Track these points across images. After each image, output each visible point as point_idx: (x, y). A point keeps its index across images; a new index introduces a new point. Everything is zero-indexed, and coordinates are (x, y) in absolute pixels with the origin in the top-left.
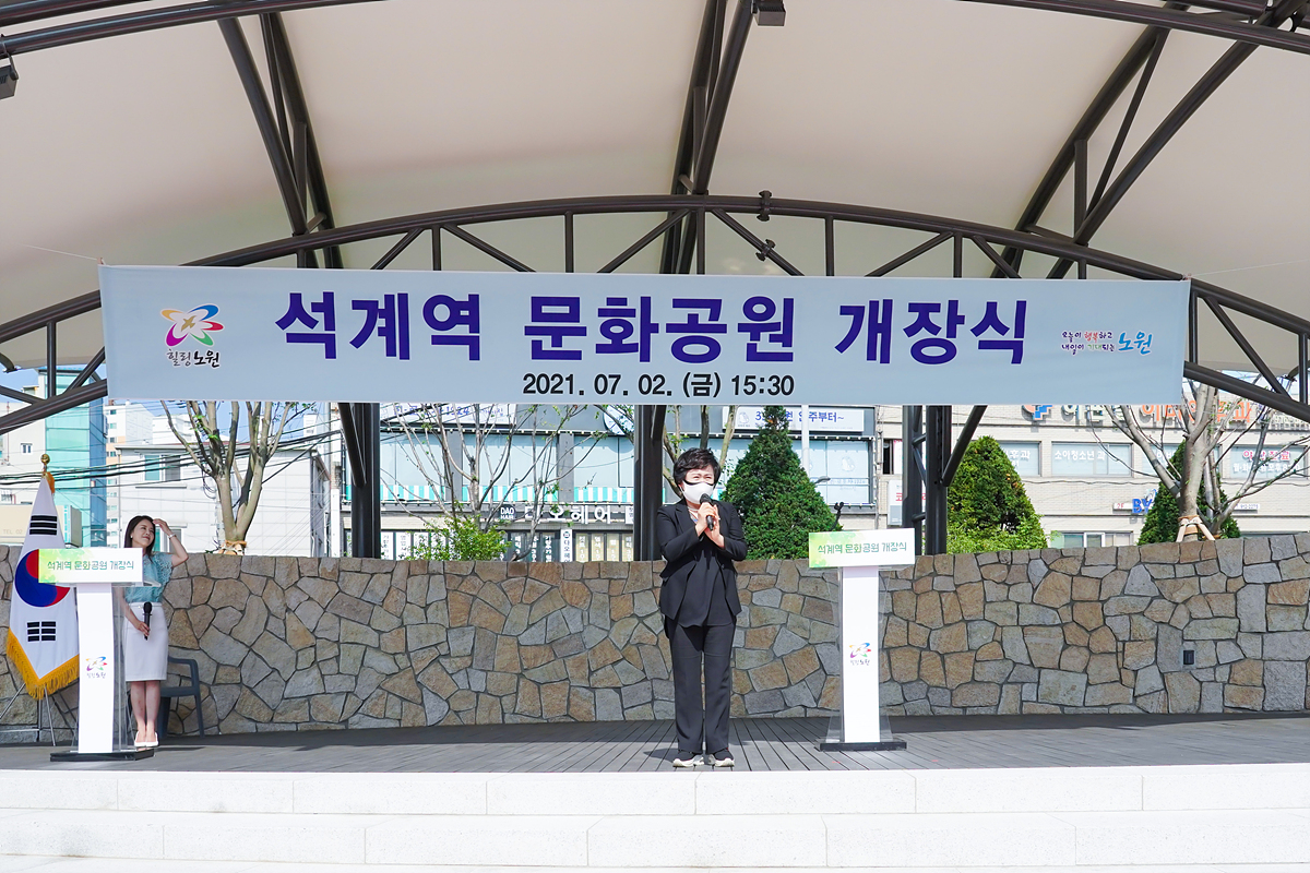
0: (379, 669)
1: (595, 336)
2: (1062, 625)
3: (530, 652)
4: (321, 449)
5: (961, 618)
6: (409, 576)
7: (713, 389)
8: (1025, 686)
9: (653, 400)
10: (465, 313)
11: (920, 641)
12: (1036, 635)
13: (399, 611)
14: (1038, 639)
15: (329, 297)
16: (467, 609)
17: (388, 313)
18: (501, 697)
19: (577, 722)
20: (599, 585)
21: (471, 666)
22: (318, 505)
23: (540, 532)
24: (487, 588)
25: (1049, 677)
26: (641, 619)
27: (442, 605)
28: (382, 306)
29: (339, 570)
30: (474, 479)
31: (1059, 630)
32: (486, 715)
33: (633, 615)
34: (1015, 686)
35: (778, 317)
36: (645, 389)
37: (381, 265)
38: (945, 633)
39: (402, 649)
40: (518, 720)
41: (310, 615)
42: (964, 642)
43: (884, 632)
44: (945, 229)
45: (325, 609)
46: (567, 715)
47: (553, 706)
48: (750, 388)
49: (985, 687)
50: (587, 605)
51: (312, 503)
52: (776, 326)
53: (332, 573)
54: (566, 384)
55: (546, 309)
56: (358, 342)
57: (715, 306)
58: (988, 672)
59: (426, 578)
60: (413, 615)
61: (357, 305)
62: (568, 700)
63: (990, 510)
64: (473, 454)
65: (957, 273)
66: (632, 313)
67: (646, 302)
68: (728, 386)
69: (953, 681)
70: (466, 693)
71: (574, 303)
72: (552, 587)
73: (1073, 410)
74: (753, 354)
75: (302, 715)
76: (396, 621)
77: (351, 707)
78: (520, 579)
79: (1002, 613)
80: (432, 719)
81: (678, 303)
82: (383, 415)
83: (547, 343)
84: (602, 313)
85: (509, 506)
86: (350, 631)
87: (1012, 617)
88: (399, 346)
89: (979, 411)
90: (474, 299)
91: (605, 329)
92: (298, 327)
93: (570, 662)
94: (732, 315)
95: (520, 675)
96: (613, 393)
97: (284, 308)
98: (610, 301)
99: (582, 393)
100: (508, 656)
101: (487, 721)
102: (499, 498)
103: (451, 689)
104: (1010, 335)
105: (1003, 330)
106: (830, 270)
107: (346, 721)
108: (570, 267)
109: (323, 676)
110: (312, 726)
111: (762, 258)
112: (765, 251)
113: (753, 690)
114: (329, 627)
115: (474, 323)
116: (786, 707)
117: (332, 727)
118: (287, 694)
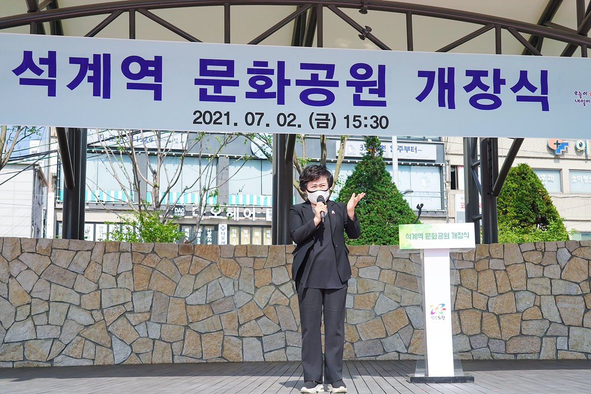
0: (79, 321)
1: (245, 87)
2: (583, 295)
3: (194, 311)
4: (42, 164)
5: (510, 289)
6: (105, 253)
7: (331, 123)
8: (559, 339)
9: (287, 130)
10: (151, 68)
11: (481, 305)
12: (565, 302)
13: (96, 279)
14: (566, 305)
15: (52, 54)
16: (147, 277)
17: (95, 67)
18: (171, 343)
19: (229, 362)
20: (247, 262)
21: (149, 320)
22: (38, 204)
23: (204, 225)
24: (163, 262)
25: (575, 332)
26: (277, 287)
27: (129, 274)
28: (91, 62)
29: (52, 247)
30: (156, 186)
31: (581, 298)
32: (160, 356)
33: (271, 284)
34: (552, 339)
35: (375, 77)
36: (282, 123)
37: (92, 34)
38: (499, 299)
39: (98, 307)
40: (184, 360)
42: (513, 306)
43: (455, 299)
44: (489, 22)
45: (39, 277)
46: (222, 357)
47: (211, 350)
48: (357, 124)
49: (530, 339)
50: (237, 276)
51: (33, 203)
52: (373, 83)
53: (46, 250)
54: (224, 118)
55: (210, 68)
56: (72, 86)
57: (330, 69)
58: (532, 328)
59: (117, 255)
60: (107, 282)
61: (73, 61)
62: (223, 346)
63: (528, 215)
64: (155, 168)
65: (498, 51)
66: (271, 72)
67: (281, 65)
68: (341, 122)
69: (506, 335)
70: (145, 340)
71: (230, 64)
72: (212, 263)
73: (583, 148)
74: (357, 101)
75: (18, 355)
76: (93, 286)
77: (56, 349)
78: (188, 256)
79: (540, 286)
80: (119, 359)
81: (304, 66)
82: (89, 140)
83: (210, 90)
84: (250, 71)
85: (181, 207)
86: (58, 293)
87: (547, 288)
88: (102, 89)
89: (518, 143)
90: (158, 61)
91: (252, 83)
92: (28, 74)
93: (224, 317)
94: (342, 75)
95: (187, 327)
96: (258, 124)
97: (19, 61)
98: (256, 63)
99: (236, 124)
100: (178, 312)
101: (160, 361)
102: (173, 200)
103: (134, 336)
104: (538, 93)
105: (533, 89)
106: (410, 47)
107: (52, 360)
108: (227, 40)
109: (35, 326)
110: (25, 364)
111: (362, 38)
112: (365, 33)
113: (360, 340)
114: (42, 290)
115: (158, 75)
116: (385, 352)
117: (41, 365)
118: (7, 339)
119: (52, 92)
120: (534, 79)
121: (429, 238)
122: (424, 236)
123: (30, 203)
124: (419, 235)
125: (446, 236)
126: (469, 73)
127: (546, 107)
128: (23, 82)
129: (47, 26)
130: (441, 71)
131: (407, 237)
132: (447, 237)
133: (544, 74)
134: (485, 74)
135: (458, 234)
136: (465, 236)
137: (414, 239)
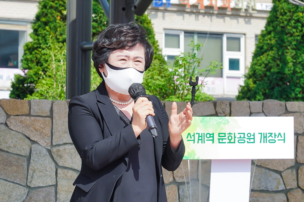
121: (224, 141)
122: (216, 137)
124: (208, 136)
125: (251, 138)
131: (189, 138)
132: (252, 141)
135: (268, 135)
136: (280, 138)
137: (200, 141)
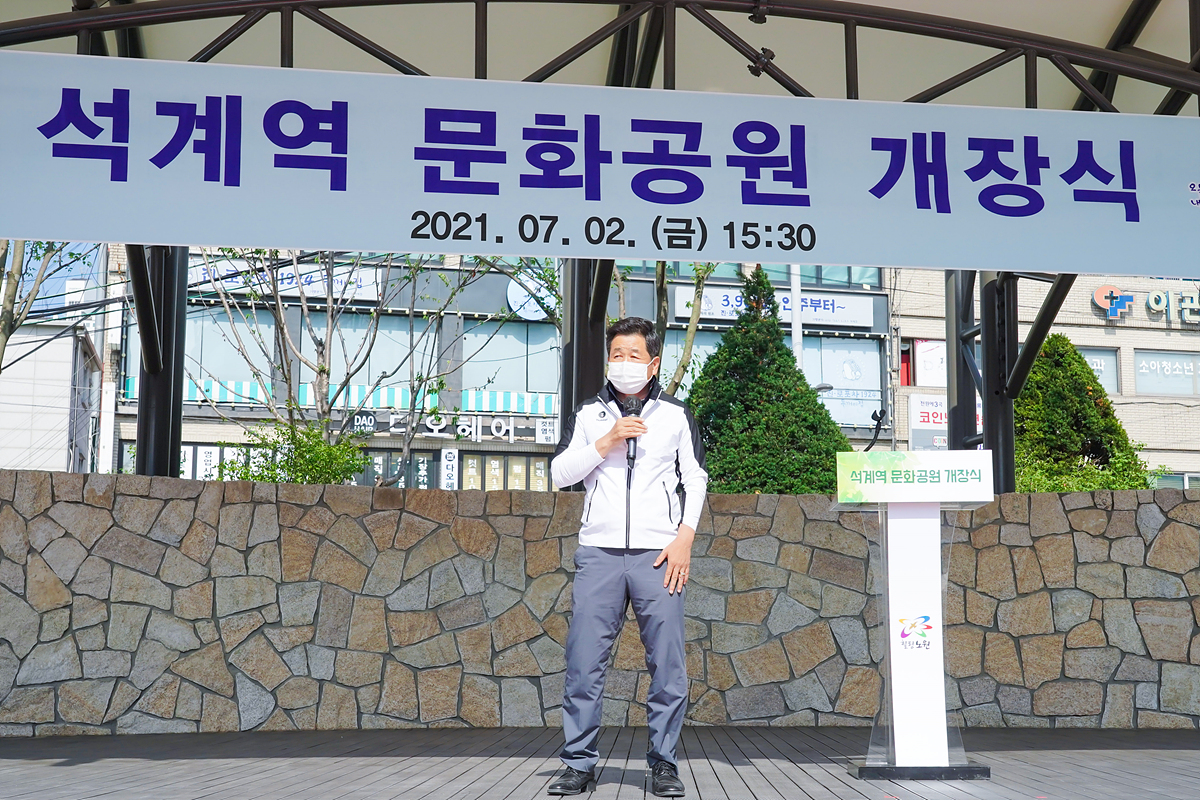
0: (168, 643)
1: (519, 163)
2: (1190, 599)
3: (403, 623)
4: (91, 325)
5: (1042, 585)
6: (223, 504)
7: (696, 239)
8: (1140, 686)
9: (602, 252)
10: (328, 126)
11: (983, 616)
12: (1153, 612)
13: (205, 556)
14: (1156, 619)
15: (121, 96)
16: (308, 554)
17: (210, 122)
18: (357, 689)
19: (472, 728)
20: (510, 525)
21: (312, 641)
22: (81, 405)
24: (342, 525)
25: (1174, 674)
27: (270, 547)
28: (201, 111)
29: (114, 493)
30: (322, 371)
31: (1185, 606)
32: (333, 715)
33: (561, 570)
34: (1125, 687)
35: (784, 149)
36: (595, 237)
37: (205, 56)
38: (1020, 606)
39: (207, 613)
40: (382, 723)
41: (66, 558)
42: (1048, 620)
44: (1012, 44)
45: (89, 551)
46: (458, 717)
47: (436, 704)
48: (751, 239)
49: (1081, 687)
50: (491, 553)
51: (72, 402)
52: (782, 161)
53: (105, 497)
54: (475, 229)
55: (445, 126)
56: (162, 159)
57: (692, 132)
58: (1086, 664)
59: (248, 508)
60: (226, 563)
61: (163, 109)
62: (460, 695)
63: (1067, 436)
64: (321, 333)
65: (1031, 101)
66: (572, 136)
67: (592, 123)
68: (718, 236)
69: (1034, 678)
70: (303, 682)
71: (488, 120)
72: (440, 526)
74: (750, 195)
75: (44, 712)
76: (199, 571)
77: (122, 699)
78: (391, 513)
79: (1103, 579)
80: (250, 719)
81: (639, 126)
82: (195, 274)
83: (447, 171)
84: (528, 134)
85: (367, 414)
86: (128, 583)
87: (1117, 585)
88: (223, 166)
90: (340, 112)
91: (533, 156)
92: (71, 135)
93: (463, 637)
94: (717, 143)
95: (388, 656)
96: (546, 241)
97: (53, 108)
98: (540, 119)
99: (499, 240)
100: (370, 627)
101: (334, 726)
102: (356, 401)
103: (280, 674)
104: (1116, 185)
105: (1106, 177)
106: (852, 92)
107: (113, 722)
108: (481, 72)
109: (80, 652)
110: (58, 729)
111: (755, 72)
112: (761, 63)
113: (738, 684)
114: (94, 578)
115: (339, 140)
116: (788, 710)
117: (91, 731)
118: (21, 678)
119: (119, 173)
120: (1107, 158)
121: (899, 480)
122: (889, 475)
123: (67, 403)
124: (879, 474)
125: (935, 477)
126: (974, 144)
127: (1133, 214)
128: (60, 151)
129: (110, 38)
130: (919, 139)
131: (854, 477)
132: (936, 479)
133: (1127, 149)
134: (1008, 145)
135: (958, 473)
136: (973, 475)
137: (868, 481)
